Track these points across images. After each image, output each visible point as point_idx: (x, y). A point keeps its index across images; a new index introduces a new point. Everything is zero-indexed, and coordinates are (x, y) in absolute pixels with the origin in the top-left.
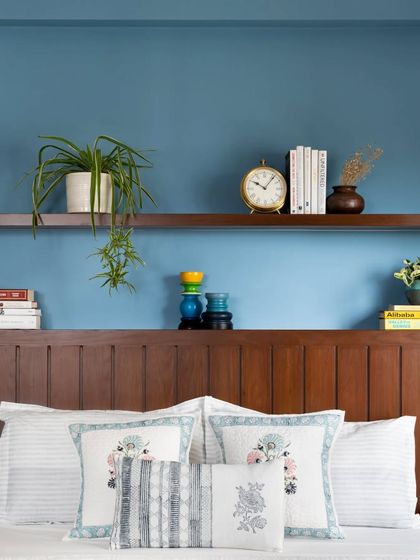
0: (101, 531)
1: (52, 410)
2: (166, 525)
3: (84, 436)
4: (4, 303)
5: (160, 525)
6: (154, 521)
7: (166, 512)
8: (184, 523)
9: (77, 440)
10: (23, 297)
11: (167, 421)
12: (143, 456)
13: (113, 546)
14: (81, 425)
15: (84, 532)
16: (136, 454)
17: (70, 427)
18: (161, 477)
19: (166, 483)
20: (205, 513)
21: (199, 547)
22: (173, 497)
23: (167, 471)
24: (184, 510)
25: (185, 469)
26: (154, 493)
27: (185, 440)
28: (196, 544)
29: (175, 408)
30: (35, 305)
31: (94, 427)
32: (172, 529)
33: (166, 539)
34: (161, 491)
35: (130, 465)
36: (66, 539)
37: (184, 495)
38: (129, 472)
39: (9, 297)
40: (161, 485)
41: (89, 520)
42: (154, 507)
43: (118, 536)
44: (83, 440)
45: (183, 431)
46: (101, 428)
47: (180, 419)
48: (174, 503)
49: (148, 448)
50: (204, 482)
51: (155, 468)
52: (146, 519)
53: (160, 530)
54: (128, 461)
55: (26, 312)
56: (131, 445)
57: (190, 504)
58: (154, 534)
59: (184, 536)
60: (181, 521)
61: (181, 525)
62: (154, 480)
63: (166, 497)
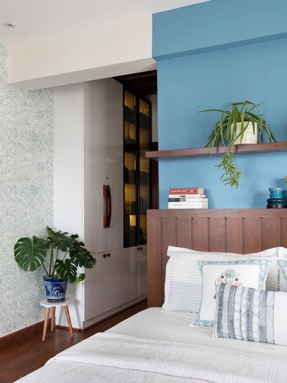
0: (210, 324)
1: (194, 251)
2: (244, 328)
3: (204, 267)
4: (186, 195)
5: (241, 327)
6: (236, 324)
7: (244, 320)
8: (255, 328)
9: (201, 269)
10: (195, 192)
11: (252, 261)
12: (234, 283)
13: (213, 335)
14: (204, 262)
15: (201, 323)
16: (230, 281)
17: (198, 262)
18: (242, 297)
19: (245, 302)
20: (269, 323)
21: (267, 342)
22: (248, 311)
23: (245, 293)
24: (255, 319)
25: (257, 294)
26: (237, 307)
27: (263, 274)
28: (264, 341)
29: (261, 253)
30: (204, 196)
31: (210, 263)
32: (248, 330)
33: (244, 335)
34: (241, 306)
35: (224, 288)
36: (191, 325)
37: (256, 310)
38: (223, 292)
39: (189, 192)
40: (241, 302)
41: (204, 317)
42: (236, 316)
43: (216, 330)
44: (203, 270)
45: (261, 268)
46: (213, 264)
47: (260, 261)
48: (249, 315)
49: (238, 277)
50: (269, 303)
51: (239, 291)
52: (232, 322)
53: (241, 330)
54: (223, 285)
55: (197, 200)
56: (229, 275)
57: (259, 316)
58: (237, 332)
59: (256, 336)
60: (253, 326)
61: (254, 329)
62: (237, 299)
63: (244, 310)
